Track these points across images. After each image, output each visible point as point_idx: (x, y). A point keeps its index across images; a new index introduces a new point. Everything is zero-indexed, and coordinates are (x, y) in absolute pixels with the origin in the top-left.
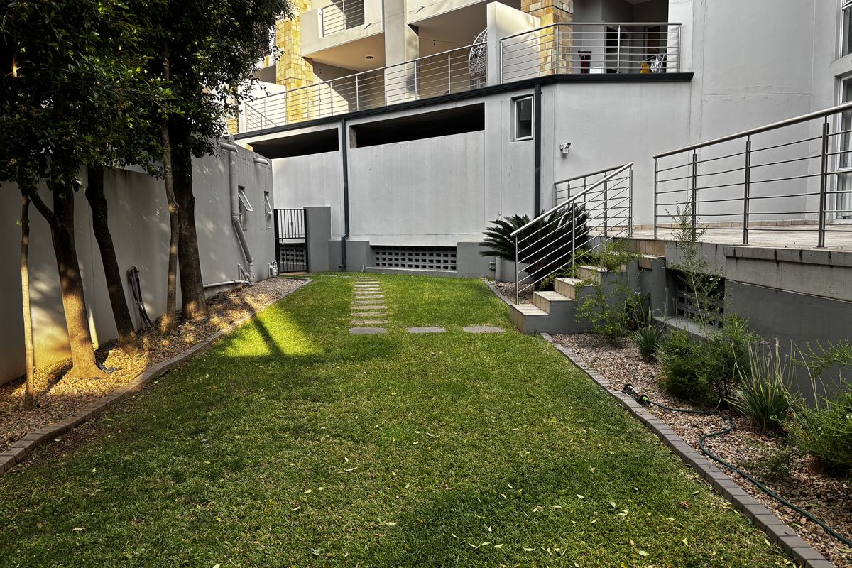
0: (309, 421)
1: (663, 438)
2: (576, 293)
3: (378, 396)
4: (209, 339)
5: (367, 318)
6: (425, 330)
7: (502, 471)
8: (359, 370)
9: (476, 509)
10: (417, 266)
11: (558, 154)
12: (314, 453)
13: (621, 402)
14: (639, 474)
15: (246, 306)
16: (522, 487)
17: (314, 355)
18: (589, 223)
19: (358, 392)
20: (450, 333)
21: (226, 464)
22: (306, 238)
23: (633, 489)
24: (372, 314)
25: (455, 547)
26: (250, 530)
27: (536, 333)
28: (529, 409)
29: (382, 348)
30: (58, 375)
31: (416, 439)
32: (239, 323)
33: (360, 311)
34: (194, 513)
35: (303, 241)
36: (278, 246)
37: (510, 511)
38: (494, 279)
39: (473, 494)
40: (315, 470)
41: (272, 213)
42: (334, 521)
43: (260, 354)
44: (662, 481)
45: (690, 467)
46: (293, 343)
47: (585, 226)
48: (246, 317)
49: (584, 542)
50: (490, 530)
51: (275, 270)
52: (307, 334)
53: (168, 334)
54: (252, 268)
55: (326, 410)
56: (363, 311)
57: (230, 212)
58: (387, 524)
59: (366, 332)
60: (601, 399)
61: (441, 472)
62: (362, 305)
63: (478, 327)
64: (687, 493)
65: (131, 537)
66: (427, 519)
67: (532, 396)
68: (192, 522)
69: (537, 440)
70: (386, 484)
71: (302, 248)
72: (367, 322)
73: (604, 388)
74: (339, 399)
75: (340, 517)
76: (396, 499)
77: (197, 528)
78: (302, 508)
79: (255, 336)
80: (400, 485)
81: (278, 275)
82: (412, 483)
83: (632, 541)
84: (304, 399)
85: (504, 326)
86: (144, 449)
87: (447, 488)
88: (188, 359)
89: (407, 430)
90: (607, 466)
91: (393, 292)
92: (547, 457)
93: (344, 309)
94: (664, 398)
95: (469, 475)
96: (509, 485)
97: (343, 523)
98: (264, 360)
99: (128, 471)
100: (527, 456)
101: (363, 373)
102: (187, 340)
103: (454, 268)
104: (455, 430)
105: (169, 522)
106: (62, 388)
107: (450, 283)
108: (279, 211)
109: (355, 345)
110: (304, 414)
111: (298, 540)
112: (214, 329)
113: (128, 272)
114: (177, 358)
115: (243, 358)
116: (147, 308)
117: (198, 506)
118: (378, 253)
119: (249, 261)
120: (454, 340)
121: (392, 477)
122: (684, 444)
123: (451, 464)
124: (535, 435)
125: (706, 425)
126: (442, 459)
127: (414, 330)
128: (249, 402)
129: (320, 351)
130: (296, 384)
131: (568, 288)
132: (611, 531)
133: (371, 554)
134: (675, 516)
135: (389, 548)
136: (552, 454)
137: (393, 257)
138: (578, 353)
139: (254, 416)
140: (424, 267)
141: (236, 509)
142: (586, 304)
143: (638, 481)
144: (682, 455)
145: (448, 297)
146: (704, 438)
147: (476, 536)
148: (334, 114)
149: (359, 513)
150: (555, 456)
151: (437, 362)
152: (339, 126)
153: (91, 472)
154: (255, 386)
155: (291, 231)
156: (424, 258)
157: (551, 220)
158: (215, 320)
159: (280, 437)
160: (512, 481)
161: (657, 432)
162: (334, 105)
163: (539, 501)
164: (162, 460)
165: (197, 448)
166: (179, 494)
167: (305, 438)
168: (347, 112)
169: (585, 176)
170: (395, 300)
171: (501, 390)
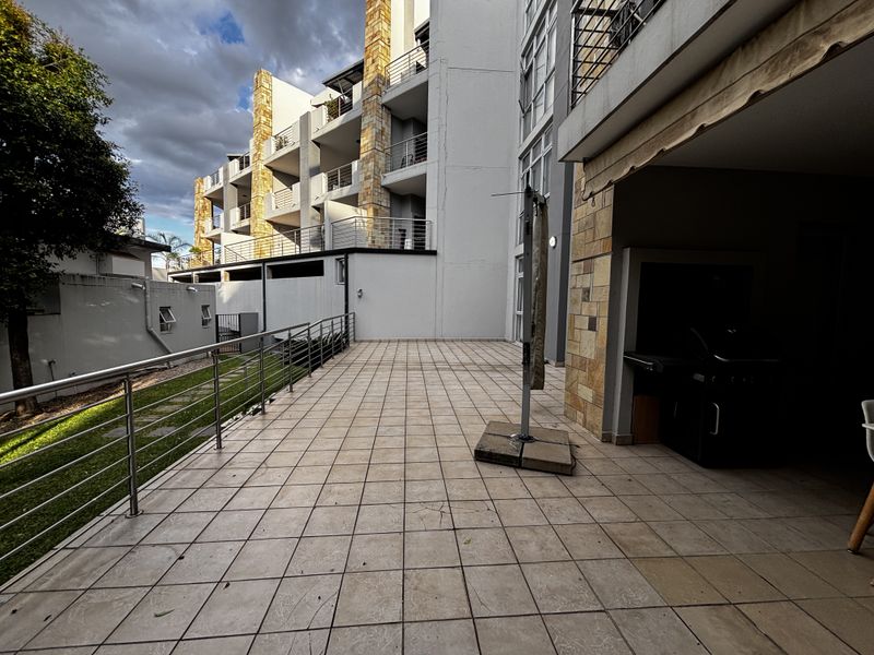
11: (356, 295)
22: (240, 332)
41: (212, 317)
57: (144, 326)
152: (261, 265)
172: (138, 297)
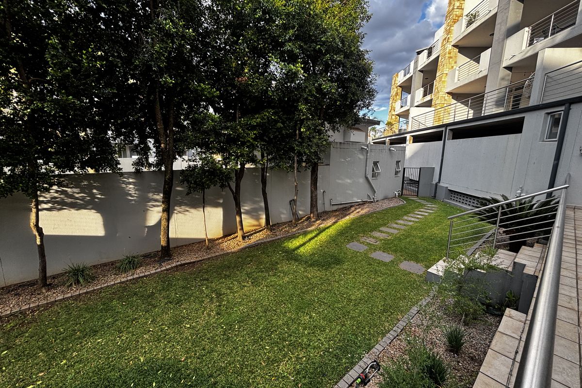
5: (374, 237)
6: (382, 256)
10: (469, 205)
22: (419, 181)
24: (382, 235)
27: (433, 284)
32: (321, 226)
54: (376, 195)
56: (381, 232)
59: (353, 247)
62: (389, 228)
63: (414, 264)
72: (369, 240)
93: (375, 228)
108: (406, 169)
113: (290, 201)
118: (452, 194)
119: (375, 192)
127: (376, 254)
152: (443, 129)
172: (363, 155)
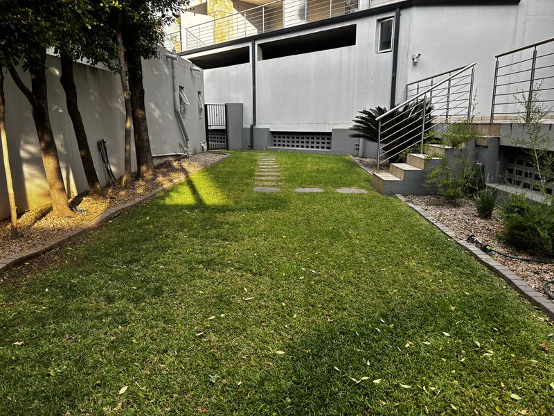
0: (218, 256)
1: (510, 282)
2: (425, 163)
3: (273, 238)
4: (154, 192)
5: (267, 181)
6: (307, 190)
7: (375, 306)
8: (259, 218)
9: (354, 342)
10: (302, 147)
11: (411, 62)
12: (220, 283)
13: (467, 249)
14: (497, 316)
15: (183, 170)
16: (393, 322)
17: (227, 206)
18: (433, 113)
19: (257, 234)
20: (327, 192)
21: (148, 290)
22: (226, 125)
23: (492, 329)
24: (270, 178)
25: (338, 380)
26: (158, 352)
27: (392, 194)
28: (393, 253)
29: (277, 203)
30: (44, 214)
31: (302, 275)
32: (176, 181)
33: (261, 176)
34: (116, 333)
35: (224, 127)
36: (208, 131)
37: (385, 345)
38: (358, 156)
39: (351, 328)
40: (220, 298)
41: (203, 107)
42: (231, 347)
43: (188, 203)
44: (518, 322)
45: (539, 310)
46: (212, 196)
47: (430, 116)
48: (182, 177)
49: (456, 382)
50: (368, 364)
51: (205, 147)
52: (223, 190)
53: (126, 187)
54: (189, 145)
55: (233, 247)
56: (263, 176)
57: (173, 104)
58: (277, 352)
59: (265, 191)
60: (449, 246)
61: (323, 305)
62: (263, 172)
63: (347, 189)
64: (543, 336)
65: (59, 354)
66: (312, 349)
67: (393, 242)
68: (113, 342)
69: (402, 279)
70: (277, 314)
71: (223, 133)
72: (266, 183)
73: (451, 238)
74: (243, 239)
75: (237, 344)
76: (285, 328)
77: (115, 348)
78: (205, 333)
79: (186, 190)
80: (288, 315)
81: (207, 150)
82: (298, 314)
83: (502, 383)
84: (216, 238)
85: (367, 189)
86: (88, 273)
87: (329, 320)
88: (136, 206)
89: (295, 266)
90: (466, 306)
91: (285, 163)
92: (411, 295)
93: (251, 174)
94: (503, 248)
95: (346, 309)
96: (382, 320)
97: (239, 350)
98: (191, 208)
99: (71, 292)
100: (395, 293)
101: (262, 220)
102: (138, 192)
103: (328, 148)
104: (333, 268)
105: (93, 340)
106: (43, 223)
107: (326, 158)
108: (208, 106)
109: (257, 200)
110: (215, 250)
111: (198, 365)
112: (158, 185)
113: (98, 143)
114: (128, 204)
115: (176, 206)
116: (113, 169)
117: (120, 327)
118: (275, 137)
119: (187, 140)
120: (330, 198)
121: (282, 307)
122: (530, 287)
123: (331, 298)
124: (400, 275)
125: (545, 272)
126: (324, 292)
127: (299, 190)
128: (175, 239)
129: (231, 202)
130: (212, 226)
131: (419, 161)
132: (480, 371)
133: (262, 383)
134: (537, 358)
135: (278, 378)
136: (416, 293)
137: (286, 139)
138: (426, 210)
139: (177, 250)
140: (307, 147)
141: (150, 331)
142: (434, 173)
143: (496, 322)
144: (530, 299)
145: (325, 168)
146: (547, 284)
147: (356, 369)
148: (247, 36)
149: (253, 340)
150: (418, 295)
151: (317, 213)
152: (250, 44)
153: (44, 291)
154: (182, 226)
155: (216, 121)
156: (308, 140)
157: (404, 110)
158: (160, 179)
159: (195, 268)
160: (384, 316)
161: (504, 277)
162: (247, 29)
163: (409, 336)
164: (100, 284)
165: (128, 275)
166: (107, 315)
167: (214, 270)
168: (256, 34)
169: (432, 78)
170: (287, 169)
171: (368, 237)
172: (169, 70)
